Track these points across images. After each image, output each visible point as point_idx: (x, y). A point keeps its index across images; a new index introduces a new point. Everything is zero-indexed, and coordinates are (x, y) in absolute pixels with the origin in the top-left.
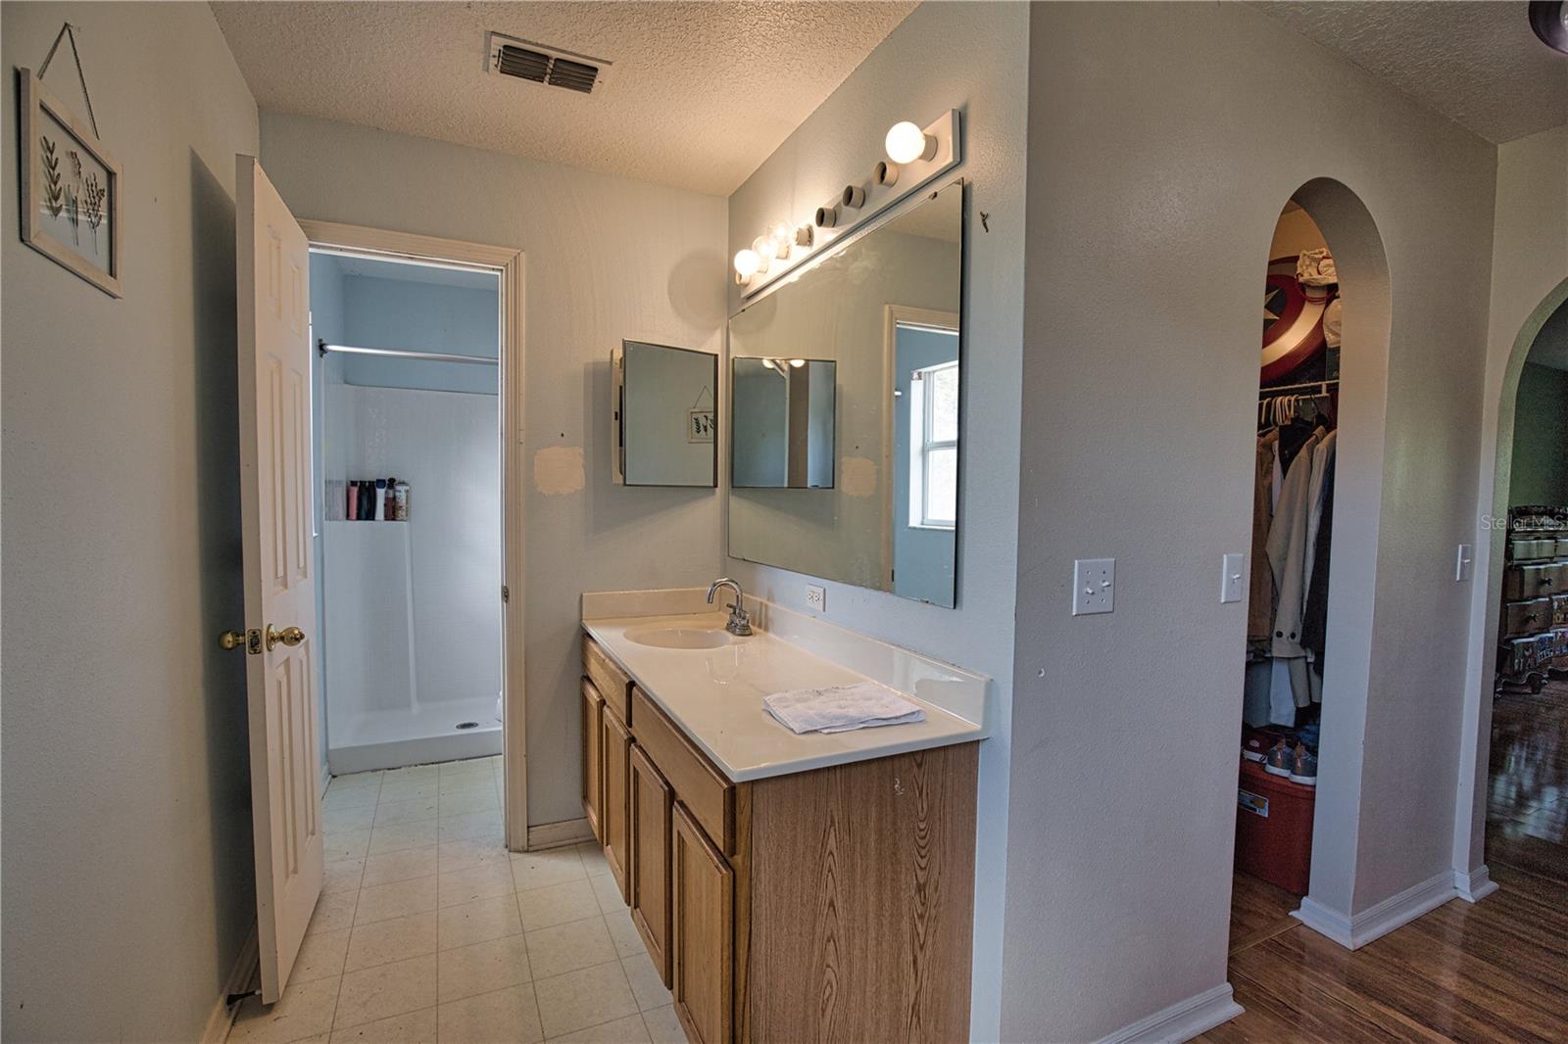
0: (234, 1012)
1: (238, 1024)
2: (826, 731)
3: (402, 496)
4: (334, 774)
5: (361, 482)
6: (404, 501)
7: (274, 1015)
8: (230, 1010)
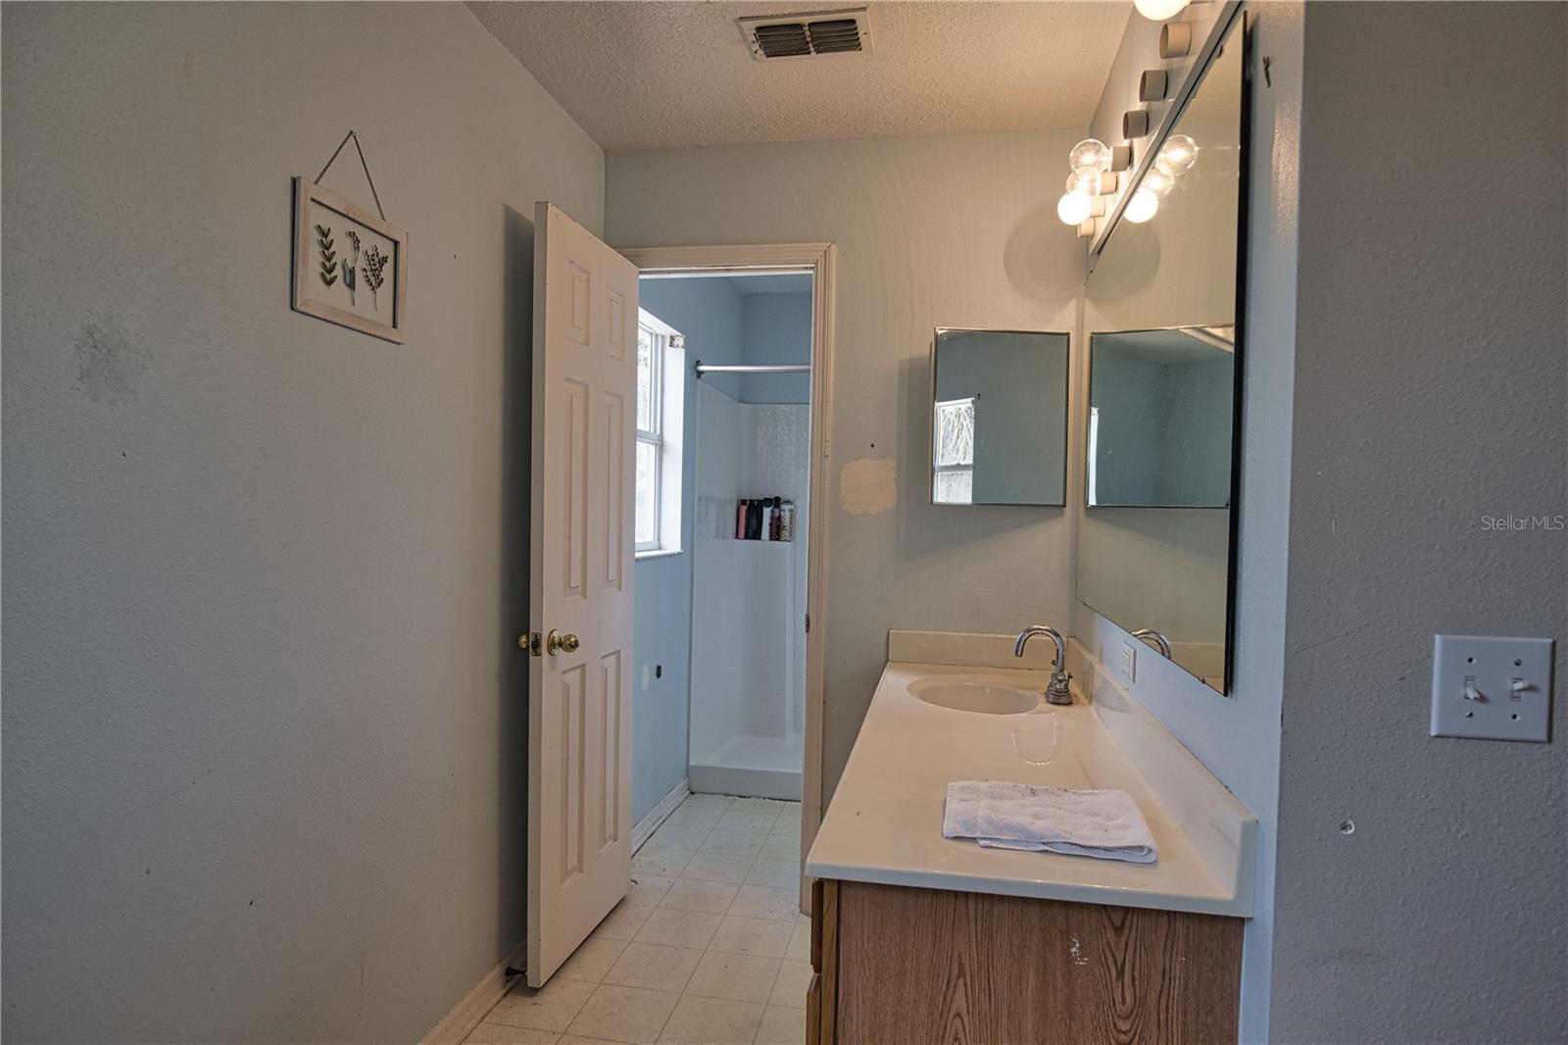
0: (510, 985)
1: (509, 995)
2: (982, 842)
3: (786, 516)
4: (693, 790)
5: (750, 500)
6: (788, 521)
7: (536, 999)
8: (507, 981)
